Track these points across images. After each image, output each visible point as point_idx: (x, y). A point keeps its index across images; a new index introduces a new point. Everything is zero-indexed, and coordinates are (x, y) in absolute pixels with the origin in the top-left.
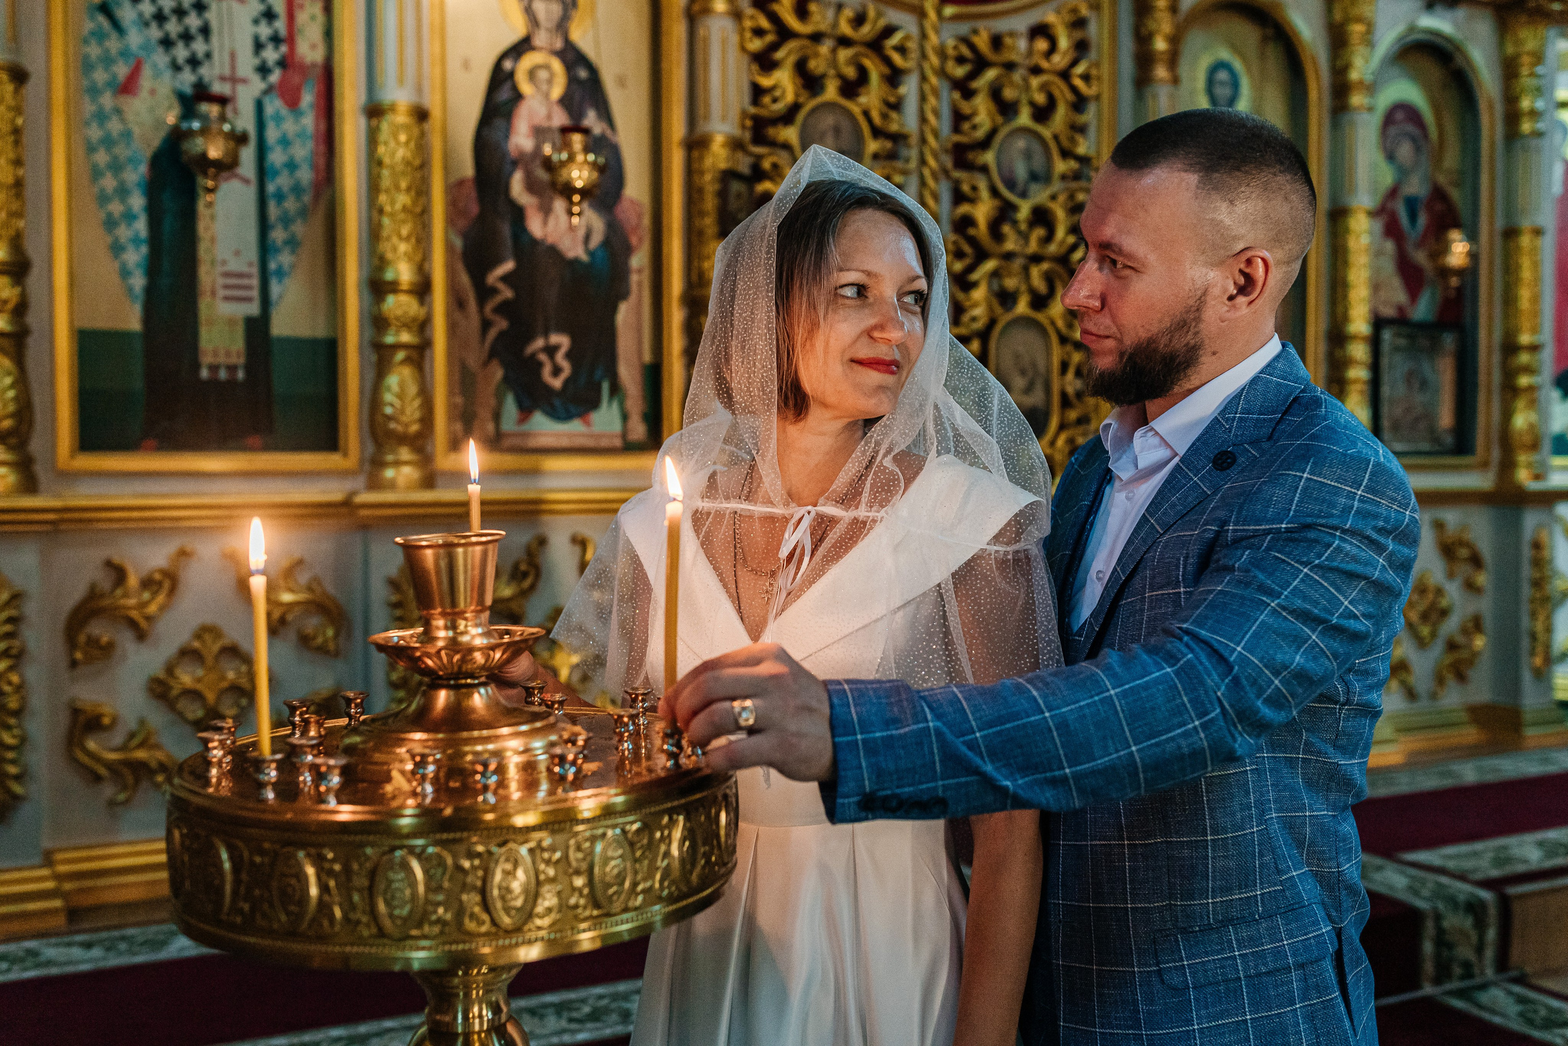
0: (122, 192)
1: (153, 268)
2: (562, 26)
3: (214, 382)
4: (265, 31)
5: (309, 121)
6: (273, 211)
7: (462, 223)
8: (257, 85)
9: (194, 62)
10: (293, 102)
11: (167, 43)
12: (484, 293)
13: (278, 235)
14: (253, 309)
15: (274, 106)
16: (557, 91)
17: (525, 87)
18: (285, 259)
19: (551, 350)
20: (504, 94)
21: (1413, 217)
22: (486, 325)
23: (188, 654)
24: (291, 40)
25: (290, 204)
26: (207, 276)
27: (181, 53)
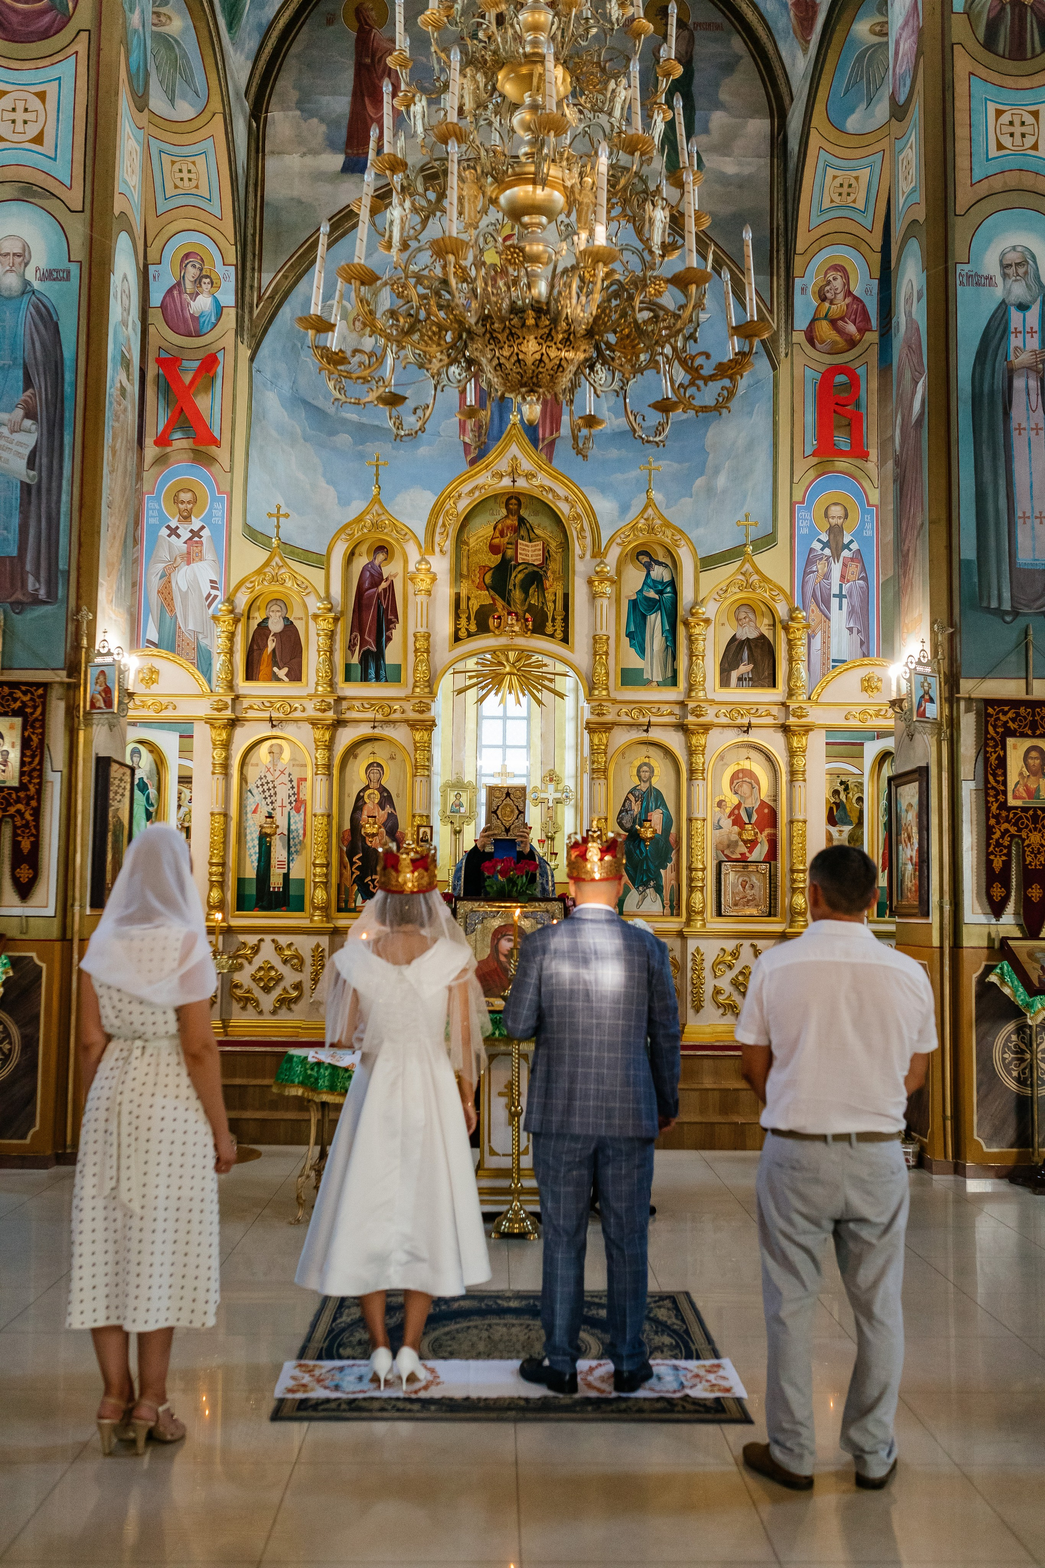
0: (253, 840)
1: (259, 861)
2: (379, 780)
3: (274, 892)
4: (291, 792)
5: (302, 816)
6: (292, 842)
7: (346, 843)
8: (289, 807)
9: (272, 803)
10: (298, 811)
11: (265, 798)
12: (352, 863)
13: (293, 849)
14: (285, 871)
15: (293, 812)
16: (376, 801)
17: (367, 800)
18: (295, 856)
19: (373, 881)
20: (360, 803)
21: (750, 817)
22: (353, 873)
23: (261, 968)
24: (298, 793)
25: (297, 841)
26: (274, 862)
27: (269, 800)
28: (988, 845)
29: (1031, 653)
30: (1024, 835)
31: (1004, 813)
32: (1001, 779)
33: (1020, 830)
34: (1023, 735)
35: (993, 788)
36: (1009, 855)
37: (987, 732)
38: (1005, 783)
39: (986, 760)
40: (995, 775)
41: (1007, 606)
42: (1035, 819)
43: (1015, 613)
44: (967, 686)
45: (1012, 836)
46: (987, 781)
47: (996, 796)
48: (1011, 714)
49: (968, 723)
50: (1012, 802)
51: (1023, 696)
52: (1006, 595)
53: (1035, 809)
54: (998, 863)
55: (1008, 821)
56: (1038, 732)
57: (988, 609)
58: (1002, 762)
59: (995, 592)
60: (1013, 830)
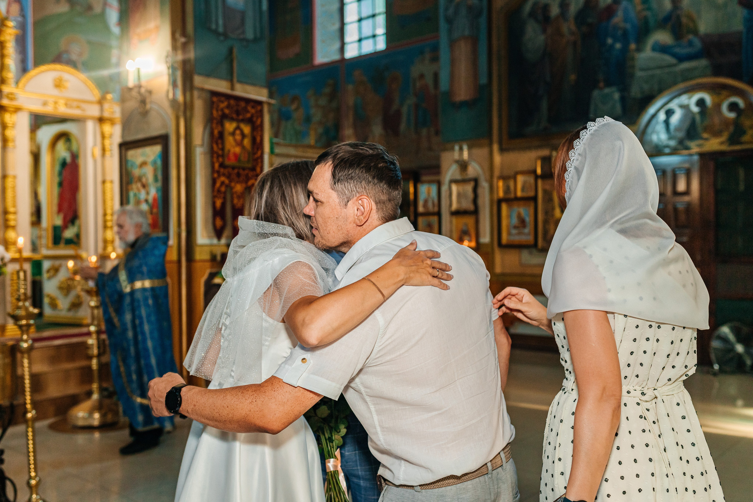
28: (213, 191)
29: (235, 65)
30: (233, 184)
31: (222, 170)
32: (220, 146)
33: (230, 181)
34: (232, 119)
35: (217, 153)
36: (225, 198)
37: (212, 114)
38: (223, 149)
39: (212, 134)
40: (217, 144)
41: (221, 29)
42: (238, 175)
43: (225, 35)
44: (198, 81)
45: (227, 186)
46: (212, 148)
47: (218, 158)
48: (226, 104)
49: (199, 105)
50: (227, 163)
51: (229, 91)
52: (221, 22)
53: (239, 168)
54: (219, 203)
55: (224, 175)
56: (241, 117)
57: (209, 29)
58: (221, 135)
59: (214, 19)
60: (227, 181)
